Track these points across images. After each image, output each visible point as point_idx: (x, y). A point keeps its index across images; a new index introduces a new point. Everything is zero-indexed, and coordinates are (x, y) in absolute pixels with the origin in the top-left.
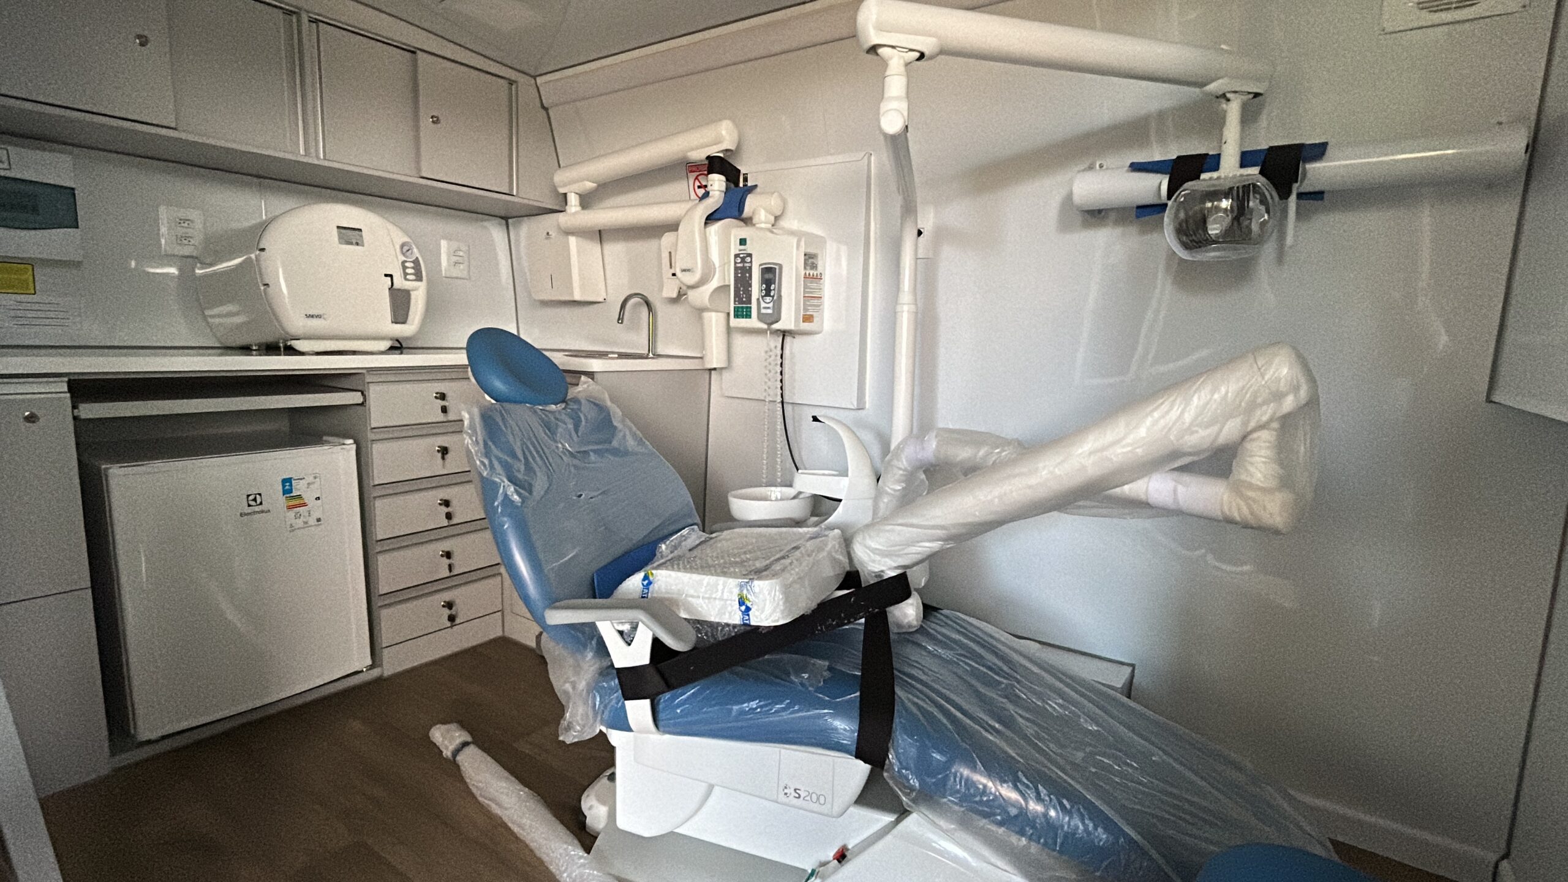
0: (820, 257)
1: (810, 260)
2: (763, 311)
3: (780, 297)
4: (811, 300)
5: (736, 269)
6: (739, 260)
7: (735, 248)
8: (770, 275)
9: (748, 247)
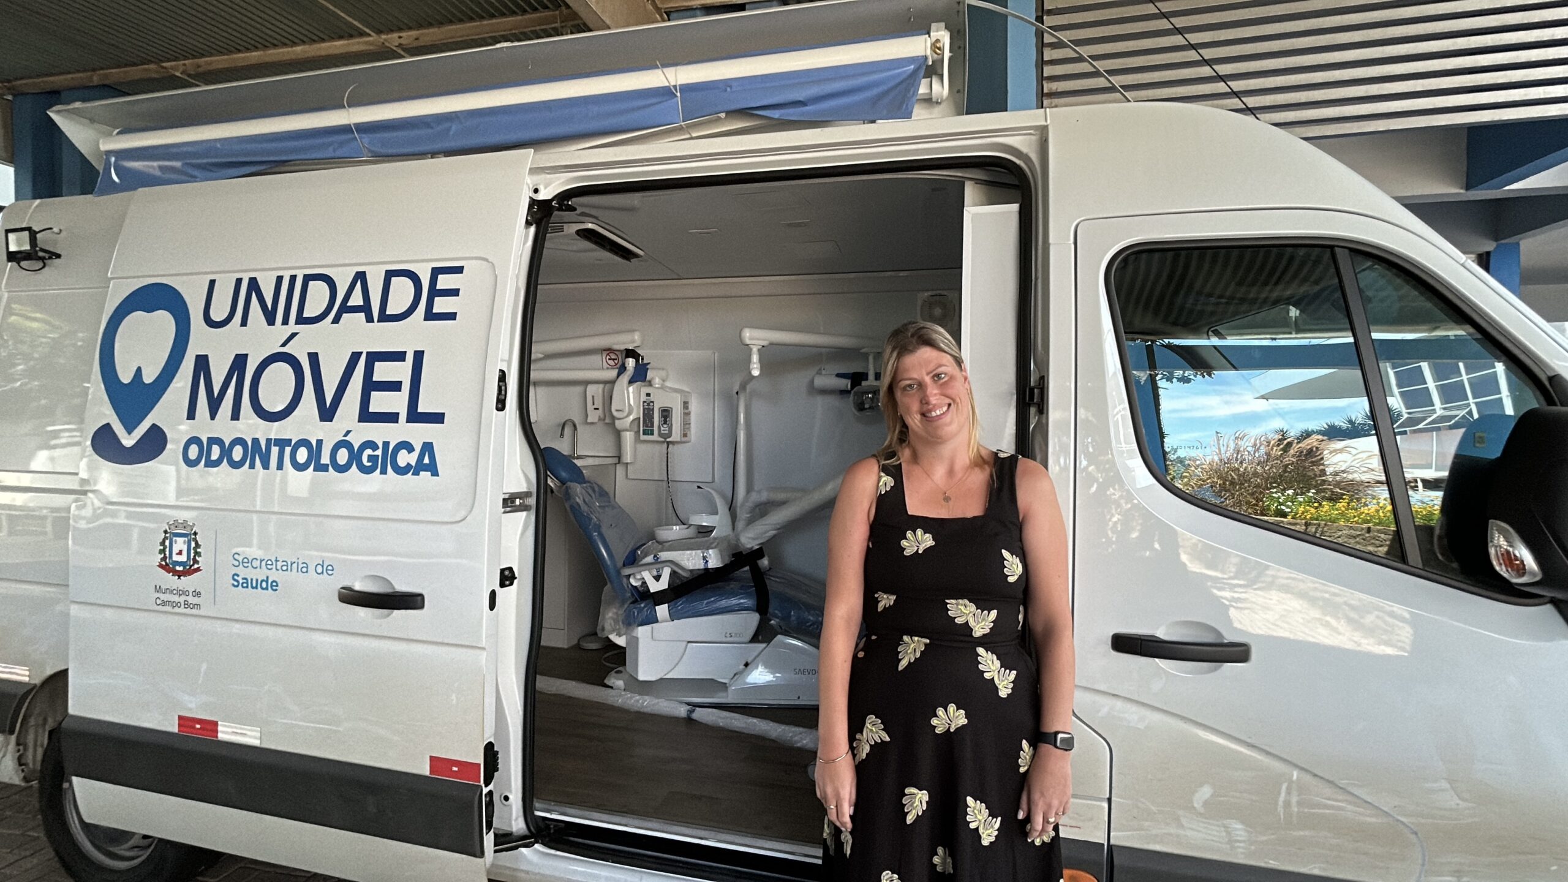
0: (690, 403)
1: (686, 405)
2: (662, 432)
3: (672, 425)
4: (686, 424)
5: (644, 409)
6: (646, 404)
7: (643, 398)
8: (666, 414)
9: (652, 398)
